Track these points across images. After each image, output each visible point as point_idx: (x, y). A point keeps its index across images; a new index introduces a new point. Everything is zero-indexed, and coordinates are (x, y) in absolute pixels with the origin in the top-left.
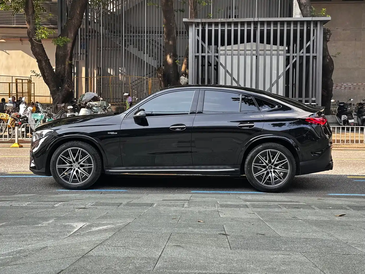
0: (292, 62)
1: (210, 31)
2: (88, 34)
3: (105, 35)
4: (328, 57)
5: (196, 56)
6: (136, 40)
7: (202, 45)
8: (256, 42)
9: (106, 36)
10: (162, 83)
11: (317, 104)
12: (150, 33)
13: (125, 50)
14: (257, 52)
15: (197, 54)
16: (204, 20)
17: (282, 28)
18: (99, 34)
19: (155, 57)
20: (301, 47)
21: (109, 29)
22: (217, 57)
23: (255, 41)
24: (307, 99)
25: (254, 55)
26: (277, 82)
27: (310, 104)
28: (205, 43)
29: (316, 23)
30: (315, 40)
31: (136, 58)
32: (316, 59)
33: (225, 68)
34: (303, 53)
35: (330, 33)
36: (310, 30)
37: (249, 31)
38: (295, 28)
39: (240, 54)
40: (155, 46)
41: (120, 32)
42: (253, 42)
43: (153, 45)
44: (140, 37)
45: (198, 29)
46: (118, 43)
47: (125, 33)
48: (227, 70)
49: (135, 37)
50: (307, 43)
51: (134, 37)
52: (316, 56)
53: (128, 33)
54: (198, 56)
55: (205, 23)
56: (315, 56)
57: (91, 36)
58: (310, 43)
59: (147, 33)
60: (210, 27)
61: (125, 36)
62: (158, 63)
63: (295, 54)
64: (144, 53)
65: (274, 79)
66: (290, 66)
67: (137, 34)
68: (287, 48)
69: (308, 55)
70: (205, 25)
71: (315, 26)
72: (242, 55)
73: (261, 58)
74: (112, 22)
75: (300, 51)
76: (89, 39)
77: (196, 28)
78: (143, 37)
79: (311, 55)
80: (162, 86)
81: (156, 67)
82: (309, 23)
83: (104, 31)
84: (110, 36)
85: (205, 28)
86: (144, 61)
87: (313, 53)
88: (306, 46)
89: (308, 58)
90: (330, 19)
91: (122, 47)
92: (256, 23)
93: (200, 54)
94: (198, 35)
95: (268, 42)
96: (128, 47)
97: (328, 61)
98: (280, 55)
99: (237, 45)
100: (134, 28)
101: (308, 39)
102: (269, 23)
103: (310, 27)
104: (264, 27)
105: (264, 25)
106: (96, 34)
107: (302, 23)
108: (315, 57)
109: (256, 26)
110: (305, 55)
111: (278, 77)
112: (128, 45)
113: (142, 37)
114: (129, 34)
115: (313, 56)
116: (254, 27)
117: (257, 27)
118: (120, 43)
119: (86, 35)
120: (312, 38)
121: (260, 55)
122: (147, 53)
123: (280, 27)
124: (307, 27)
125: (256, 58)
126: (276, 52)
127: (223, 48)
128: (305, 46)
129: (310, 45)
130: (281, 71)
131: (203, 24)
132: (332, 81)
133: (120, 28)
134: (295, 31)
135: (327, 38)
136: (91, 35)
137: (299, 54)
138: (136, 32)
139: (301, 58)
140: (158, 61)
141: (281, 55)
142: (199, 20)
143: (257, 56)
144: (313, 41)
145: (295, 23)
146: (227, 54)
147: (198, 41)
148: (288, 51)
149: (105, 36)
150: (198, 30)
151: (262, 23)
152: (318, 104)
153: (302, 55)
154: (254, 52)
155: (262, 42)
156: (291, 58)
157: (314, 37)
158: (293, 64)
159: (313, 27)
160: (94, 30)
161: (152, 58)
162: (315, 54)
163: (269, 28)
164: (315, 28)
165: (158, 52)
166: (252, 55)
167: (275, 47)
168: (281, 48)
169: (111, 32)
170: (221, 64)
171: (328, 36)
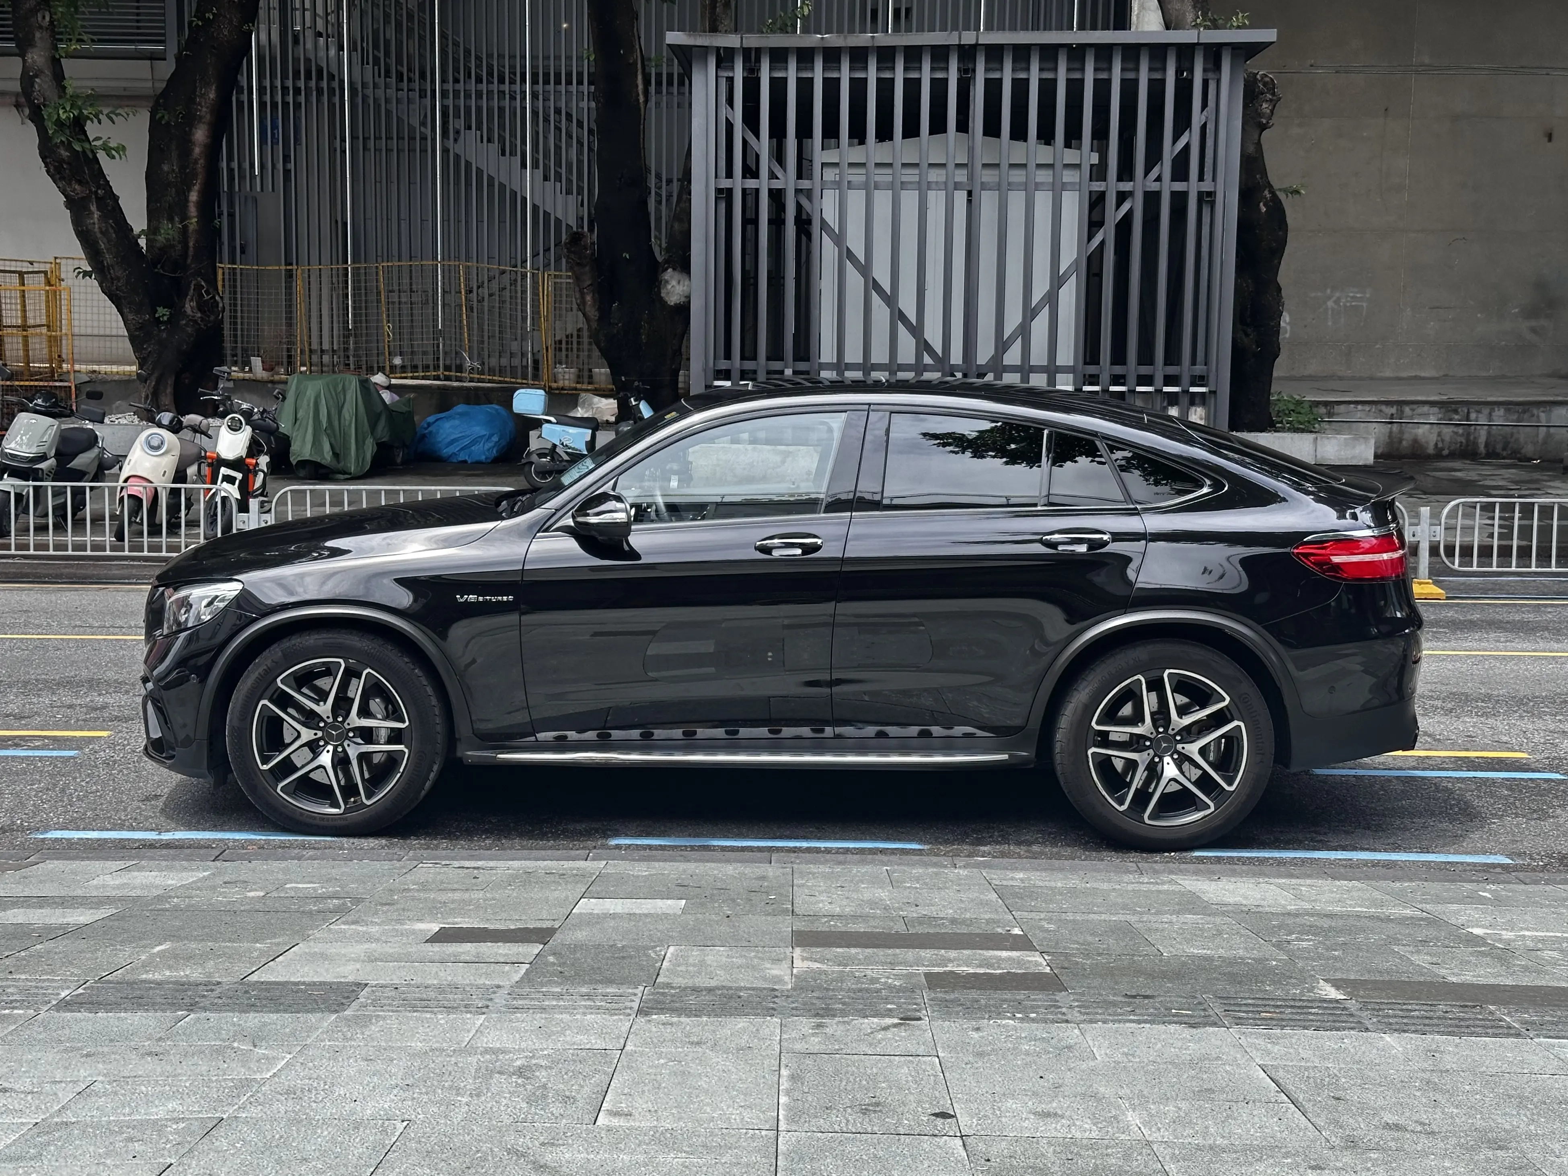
0: (1113, 216)
1: (778, 87)
2: (290, 83)
3: (360, 89)
4: (1266, 192)
5: (719, 191)
6: (490, 110)
7: (745, 142)
8: (967, 132)
9: (366, 91)
10: (588, 298)
11: (1210, 392)
12: (546, 82)
13: (445, 151)
14: (971, 177)
15: (725, 183)
16: (753, 41)
17: (1077, 75)
18: (336, 84)
19: (569, 181)
20: (1154, 156)
21: (376, 61)
22: (809, 194)
23: (963, 126)
24: (1172, 370)
25: (957, 186)
26: (1052, 299)
27: (1183, 391)
28: (757, 136)
29: (1214, 52)
30: (1210, 128)
31: (491, 184)
32: (1212, 204)
33: (839, 239)
34: (1159, 179)
35: (1273, 94)
36: (1190, 82)
37: (939, 88)
38: (1131, 75)
39: (902, 183)
40: (569, 136)
41: (423, 76)
42: (957, 130)
43: (558, 129)
44: (507, 96)
45: (731, 75)
46: (415, 122)
47: (443, 81)
48: (848, 248)
49: (485, 97)
50: (1176, 139)
51: (481, 98)
52: (1215, 192)
53: (456, 81)
54: (730, 191)
55: (758, 51)
56: (1210, 194)
57: (303, 93)
58: (1191, 137)
59: (534, 82)
60: (780, 70)
61: (444, 94)
62: (582, 205)
63: (1126, 186)
64: (524, 165)
65: (1041, 288)
66: (1107, 234)
67: (495, 87)
68: (1095, 159)
69: (1179, 186)
70: (758, 60)
71: (1210, 66)
72: (909, 186)
73: (988, 202)
74: (391, 34)
75: (1147, 171)
76: (297, 106)
77: (721, 73)
78: (518, 97)
79: (1193, 187)
80: (588, 309)
81: (573, 222)
82: (1185, 52)
83: (357, 69)
84: (380, 93)
85: (759, 70)
86: (524, 199)
87: (1201, 178)
88: (1172, 151)
89: (1179, 200)
90: (1274, 38)
91: (434, 140)
92: (967, 53)
93: (738, 183)
94: (730, 102)
95: (1019, 133)
96: (456, 140)
97: (1264, 209)
98: (1064, 187)
99: (887, 144)
100: (478, 58)
101: (1183, 122)
102: (1022, 53)
103: (1191, 71)
104: (1001, 70)
105: (1001, 62)
106: (324, 84)
107: (1158, 52)
108: (1207, 199)
109: (971, 66)
110: (1168, 187)
111: (1058, 282)
112: (457, 132)
113: (513, 98)
114: (461, 86)
115: (1200, 194)
116: (959, 69)
117: (974, 70)
118: (423, 124)
119: (285, 89)
120: (1197, 118)
121: (984, 187)
122: (535, 165)
123: (1069, 70)
124: (1179, 72)
125: (969, 201)
126: (1051, 172)
127: (831, 156)
128: (1169, 151)
129: (1187, 147)
130: (1069, 254)
131: (752, 57)
132: (1279, 289)
133: (422, 56)
134: (1129, 89)
135: (1260, 115)
136: (303, 88)
137: (1144, 185)
138: (490, 74)
139: (1152, 199)
140: (580, 198)
141: (1069, 187)
142: (732, 41)
143: (970, 193)
144: (1204, 128)
145: (1132, 52)
146: (849, 182)
147: (730, 126)
148: (1099, 172)
149: (360, 94)
150: (730, 80)
151: (995, 53)
152: (1214, 392)
153: (1154, 187)
154: (961, 176)
155: (992, 129)
156: (1111, 200)
157: (1205, 112)
158: (1118, 226)
159: (1205, 70)
160: (317, 65)
161: (558, 184)
162: (1207, 186)
163: (1023, 75)
164: (1210, 75)
165: (580, 162)
166: (951, 186)
167: (1044, 154)
168: (1071, 156)
169: (388, 74)
170: (824, 224)
171: (1265, 105)
